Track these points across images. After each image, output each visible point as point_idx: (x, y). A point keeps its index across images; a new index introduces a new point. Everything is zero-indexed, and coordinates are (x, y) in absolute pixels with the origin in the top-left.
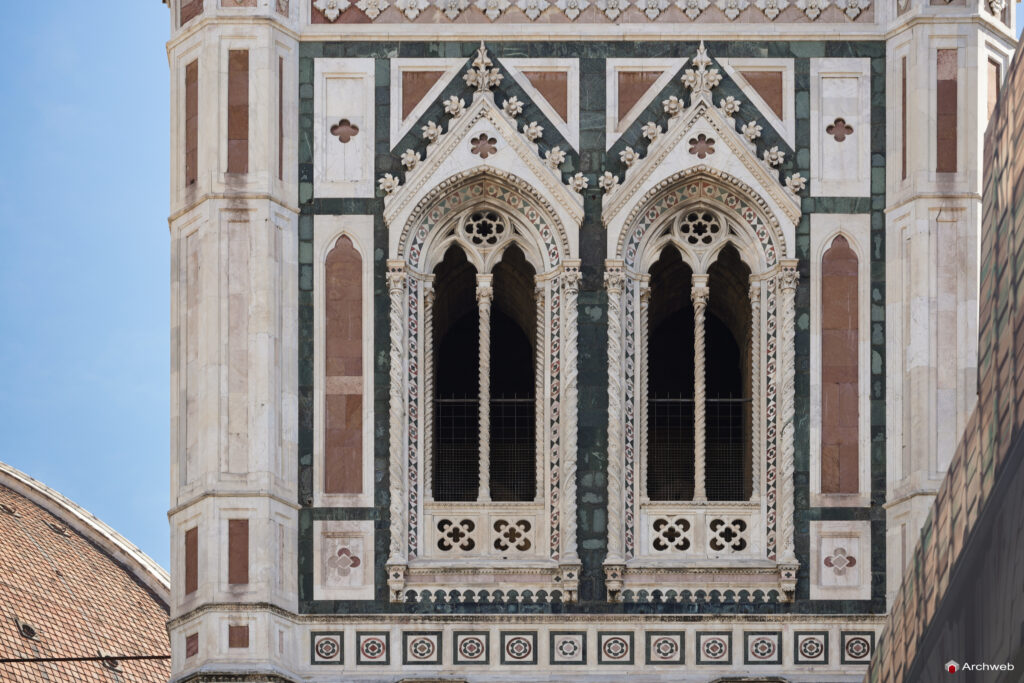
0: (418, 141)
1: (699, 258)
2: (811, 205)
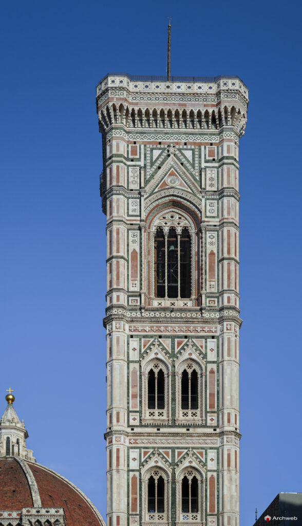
0: (146, 461)
1: (190, 478)
2: (208, 471)
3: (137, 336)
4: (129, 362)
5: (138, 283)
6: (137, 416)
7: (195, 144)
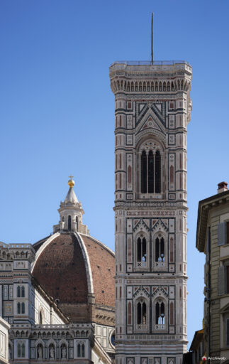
0: (136, 294)
1: (160, 303)
2: (169, 299)
3: (131, 218)
4: (127, 234)
5: (131, 185)
6: (131, 266)
7: (163, 101)
